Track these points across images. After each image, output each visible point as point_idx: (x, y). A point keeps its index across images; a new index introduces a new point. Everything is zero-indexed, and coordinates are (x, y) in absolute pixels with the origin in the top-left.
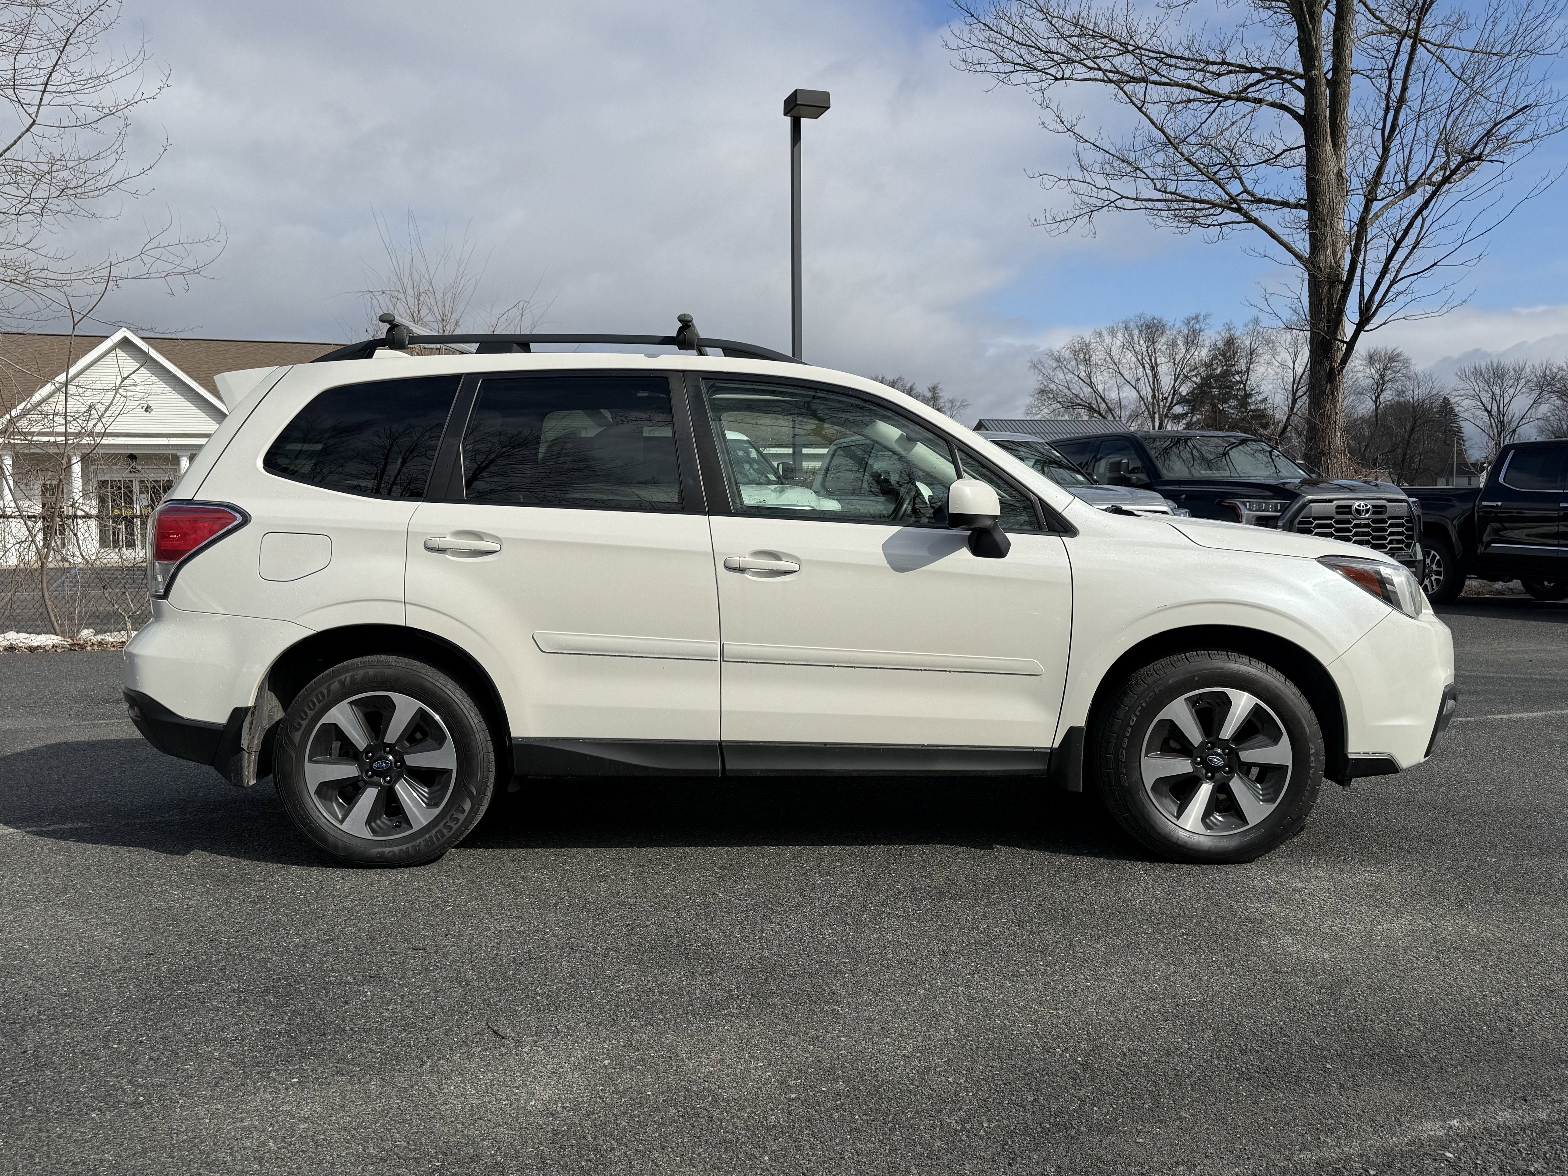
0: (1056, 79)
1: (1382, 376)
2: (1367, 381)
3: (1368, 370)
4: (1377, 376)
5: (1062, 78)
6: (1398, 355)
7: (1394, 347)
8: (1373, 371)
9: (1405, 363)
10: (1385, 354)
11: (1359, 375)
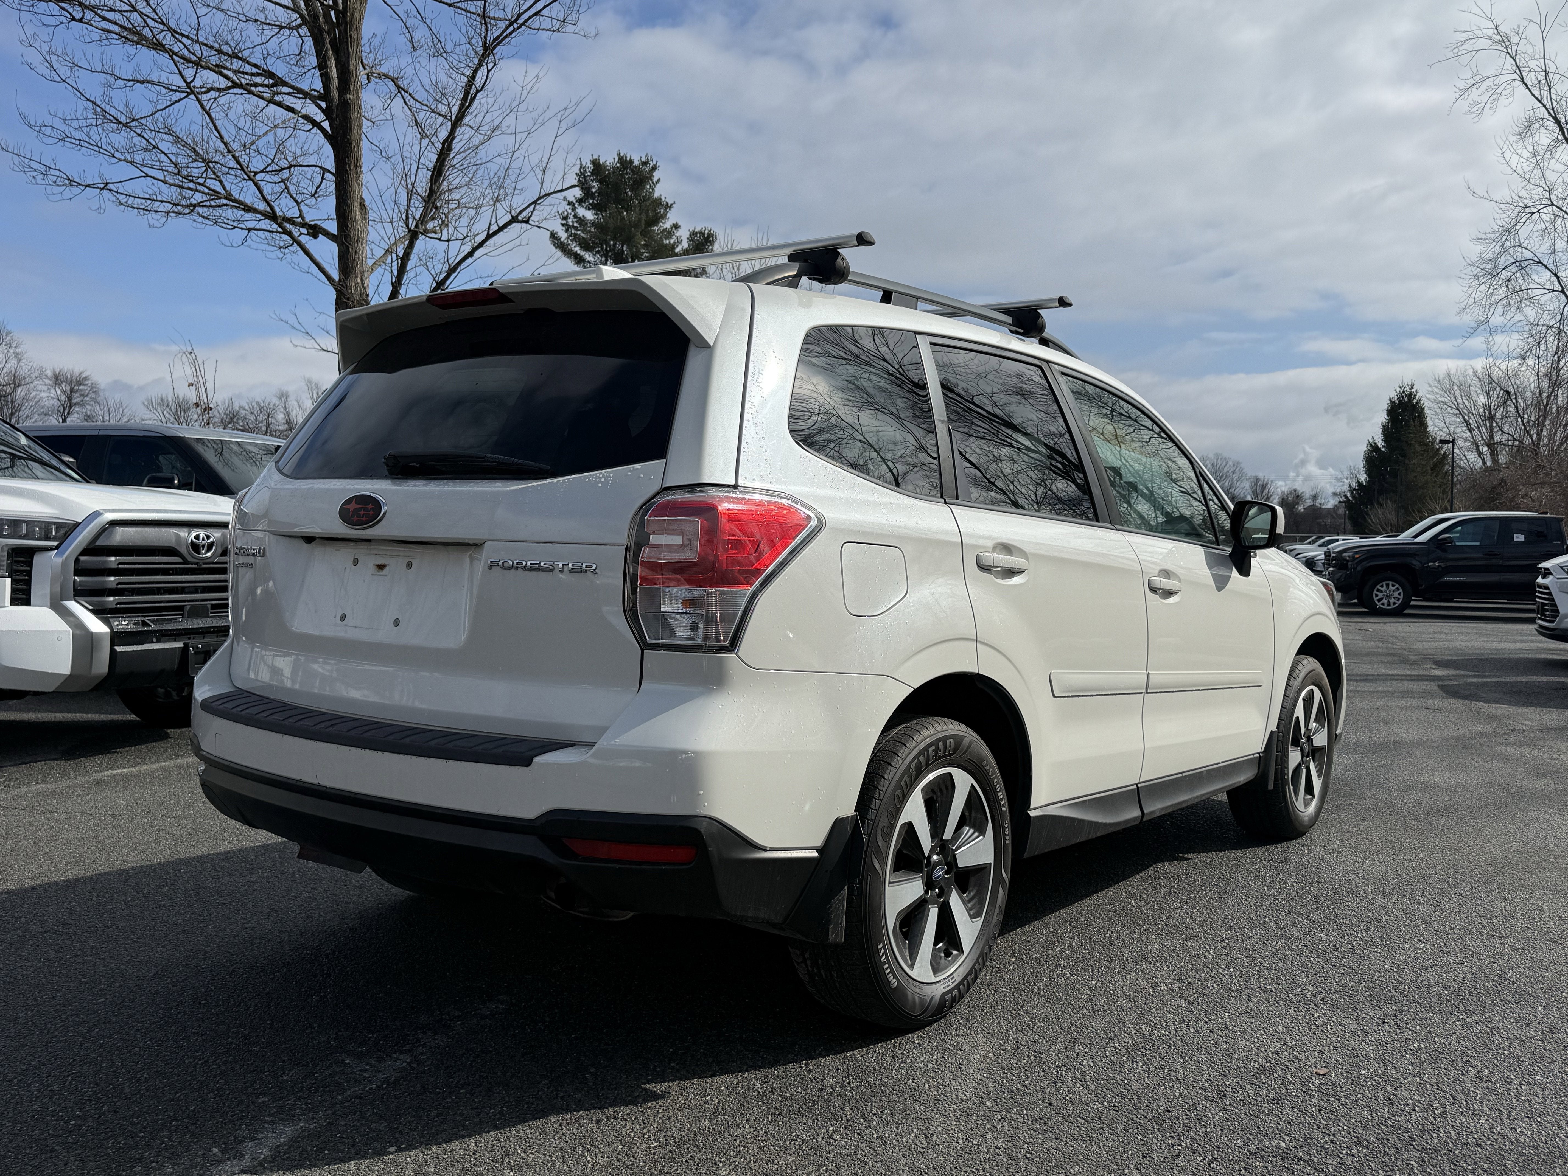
0: (73, 19)
1: (70, 398)
2: (52, 402)
3: (53, 391)
4: (63, 398)
5: (81, 20)
6: (86, 379)
7: (81, 370)
8: (59, 392)
9: (92, 388)
10: (72, 376)
11: (44, 395)
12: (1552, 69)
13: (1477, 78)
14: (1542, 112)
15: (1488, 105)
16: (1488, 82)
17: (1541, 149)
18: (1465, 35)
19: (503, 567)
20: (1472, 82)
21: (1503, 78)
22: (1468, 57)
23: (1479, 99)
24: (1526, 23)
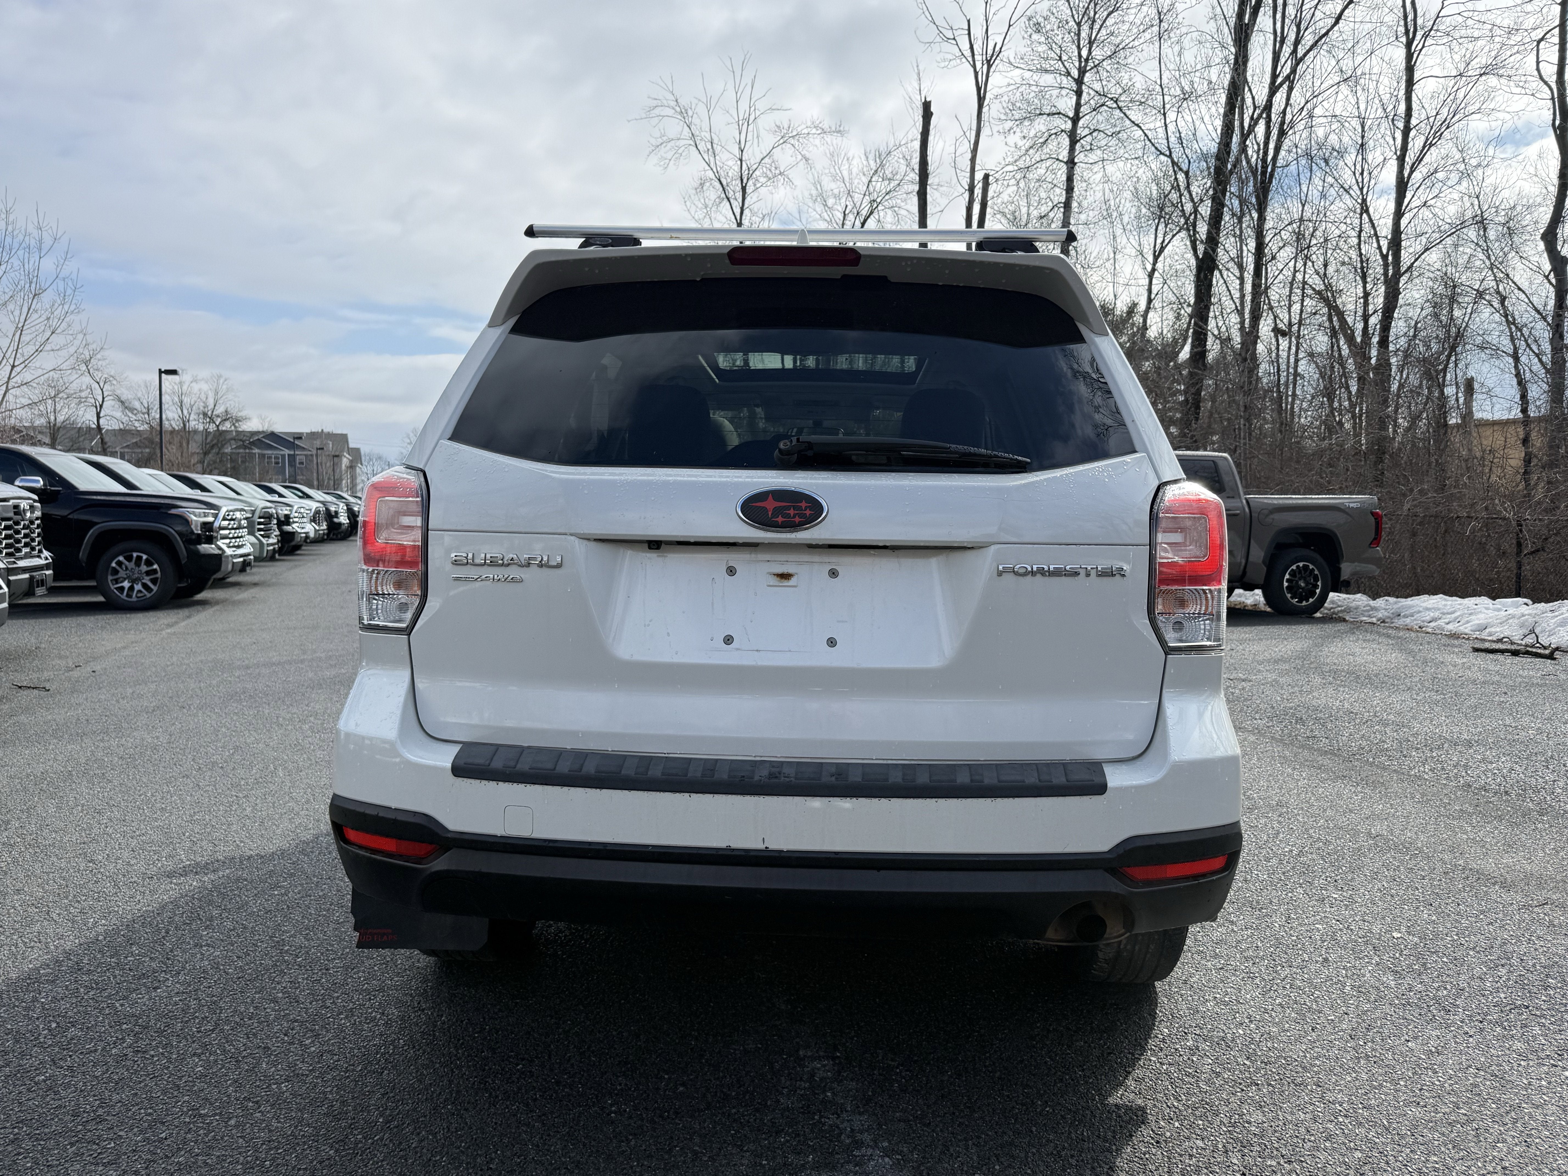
12: (716, 141)
13: (665, 138)
14: (710, 174)
15: (672, 162)
16: (672, 143)
17: (710, 204)
18: (655, 102)
19: (1016, 574)
20: (660, 141)
21: (682, 143)
22: (656, 120)
23: (665, 155)
24: (696, 101)
